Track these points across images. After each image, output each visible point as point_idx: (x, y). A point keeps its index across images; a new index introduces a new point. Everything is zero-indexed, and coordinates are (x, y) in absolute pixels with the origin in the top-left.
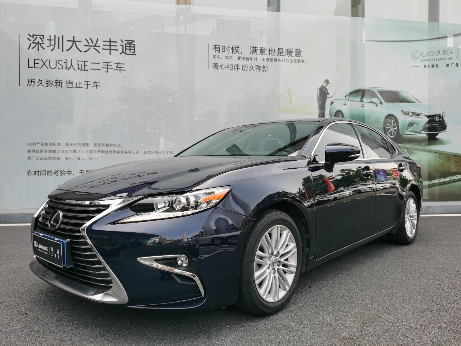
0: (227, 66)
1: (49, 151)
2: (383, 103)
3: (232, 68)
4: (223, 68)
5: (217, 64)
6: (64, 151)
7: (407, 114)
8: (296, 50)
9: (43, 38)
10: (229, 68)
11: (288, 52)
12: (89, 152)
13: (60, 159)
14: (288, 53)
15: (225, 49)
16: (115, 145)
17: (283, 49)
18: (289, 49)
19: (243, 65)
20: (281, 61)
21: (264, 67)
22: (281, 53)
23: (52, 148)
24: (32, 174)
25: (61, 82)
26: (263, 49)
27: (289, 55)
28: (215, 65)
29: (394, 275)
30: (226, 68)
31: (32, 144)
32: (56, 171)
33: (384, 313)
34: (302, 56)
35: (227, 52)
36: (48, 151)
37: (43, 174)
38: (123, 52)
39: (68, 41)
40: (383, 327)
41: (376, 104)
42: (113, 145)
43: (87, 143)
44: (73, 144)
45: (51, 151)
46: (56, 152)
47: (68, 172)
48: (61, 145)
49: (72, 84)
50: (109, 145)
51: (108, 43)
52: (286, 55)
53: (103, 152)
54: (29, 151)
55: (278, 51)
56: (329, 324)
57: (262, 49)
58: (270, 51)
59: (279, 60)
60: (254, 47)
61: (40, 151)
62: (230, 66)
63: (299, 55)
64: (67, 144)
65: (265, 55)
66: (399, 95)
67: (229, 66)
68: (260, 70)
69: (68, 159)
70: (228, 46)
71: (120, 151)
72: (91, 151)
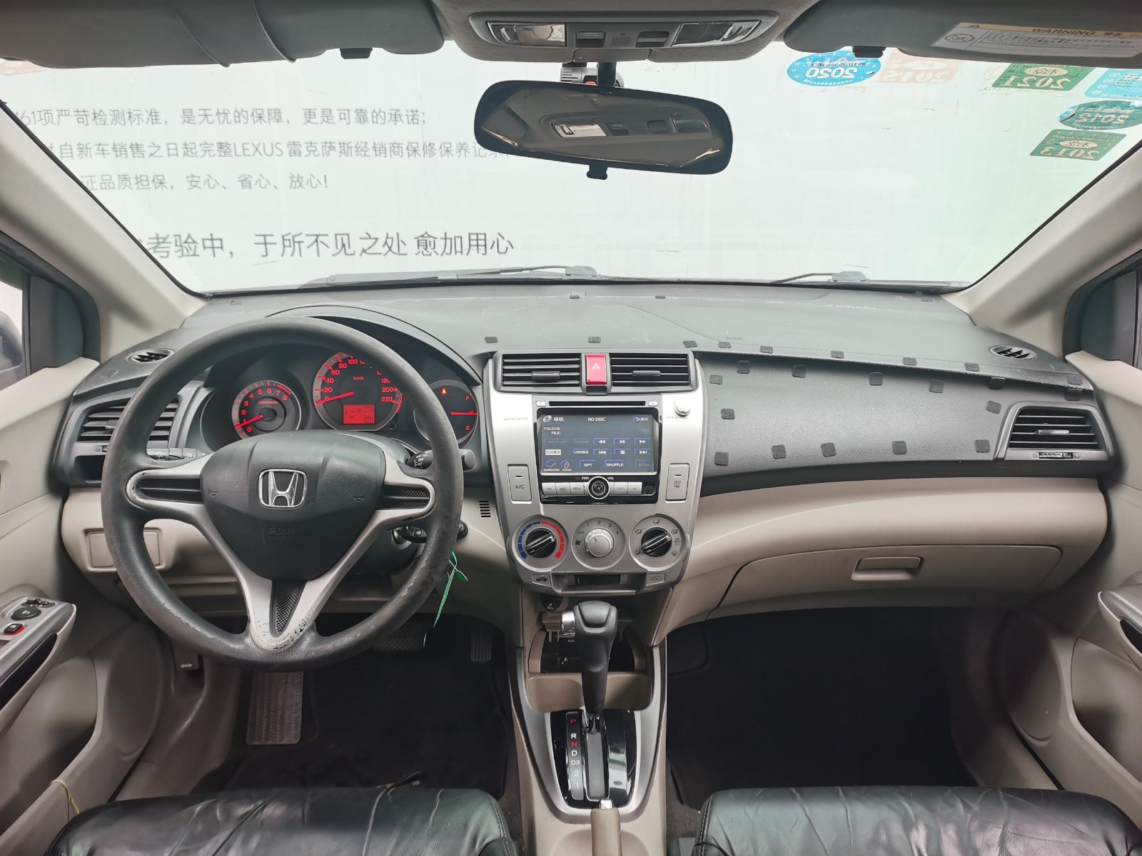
1: (114, 148)
6: (181, 152)
12: (286, 151)
13: (168, 183)
16: (396, 117)
23: (127, 133)
31: (38, 115)
32: (157, 238)
36: (109, 148)
42: (388, 117)
43: (273, 107)
44: (214, 112)
45: (123, 146)
46: (147, 154)
47: (208, 243)
48: (162, 118)
50: (369, 116)
53: (345, 148)
64: (188, 116)
69: (199, 185)
71: (421, 147)
72: (294, 144)
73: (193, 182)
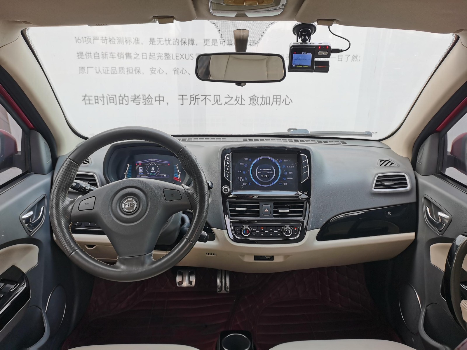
1: (118, 55)
6: (148, 57)
13: (141, 71)
23: (124, 48)
24: (91, 102)
31: (84, 39)
32: (135, 96)
36: (116, 55)
37: (111, 101)
43: (191, 38)
44: (164, 39)
45: (122, 54)
46: (133, 58)
47: (157, 99)
48: (140, 42)
61: (101, 56)
64: (152, 41)
69: (156, 72)
73: (153, 71)
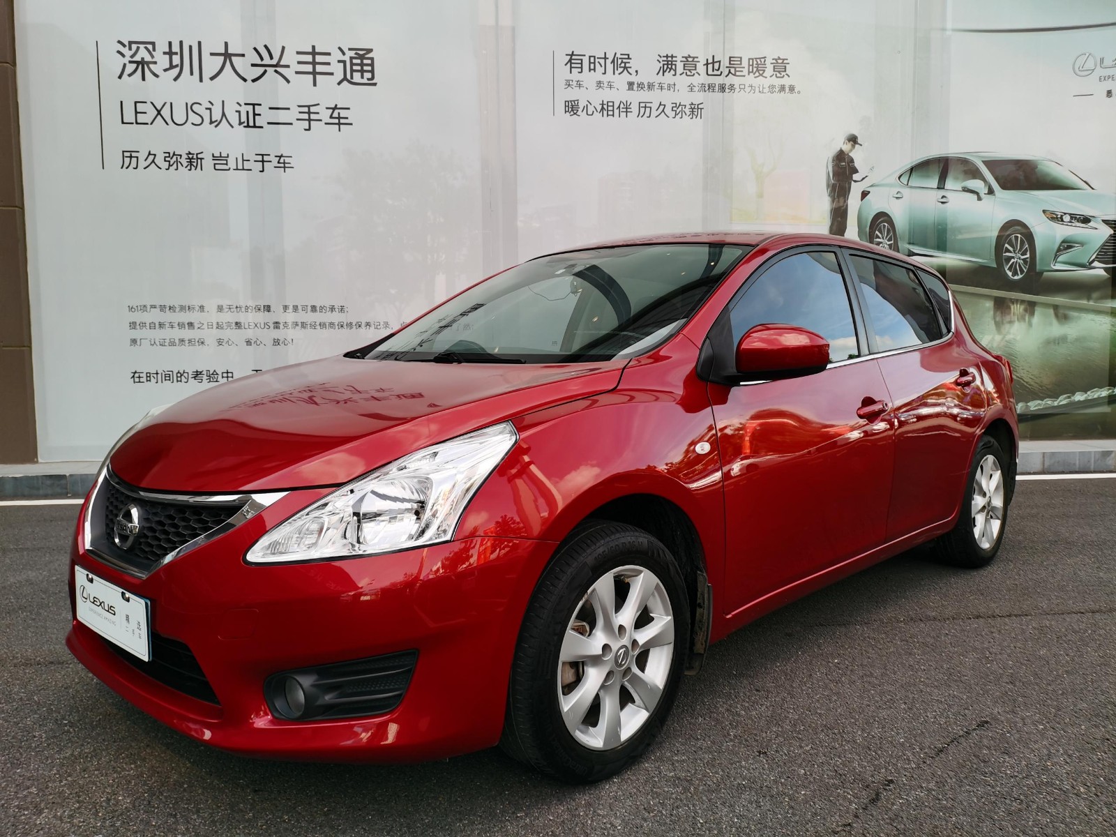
0: (599, 108)
1: (178, 324)
2: (996, 192)
3: (613, 111)
4: (590, 113)
5: (576, 102)
6: (215, 326)
7: (1057, 218)
8: (774, 61)
9: (154, 50)
10: (605, 113)
11: (755, 66)
12: (272, 326)
13: (206, 343)
14: (755, 69)
15: (594, 63)
16: (332, 309)
17: (741, 58)
18: (756, 58)
19: (640, 103)
20: (737, 90)
21: (693, 106)
22: (737, 69)
23: (185, 317)
24: (141, 380)
25: (199, 156)
26: (690, 59)
27: (757, 74)
28: (570, 104)
29: (1018, 644)
30: (599, 111)
31: (139, 309)
32: (197, 372)
33: (995, 750)
34: (789, 76)
35: (600, 70)
36: (176, 325)
37: (167, 378)
38: (345, 79)
39: (212, 54)
40: (993, 788)
41: (977, 194)
42: (328, 309)
43: (267, 304)
44: (235, 307)
45: (183, 324)
46: (196, 328)
47: (225, 375)
48: (206, 309)
49: (227, 160)
50: (318, 309)
51: (309, 58)
52: (749, 74)
53: (304, 325)
54: (133, 325)
55: (728, 65)
56: (857, 776)
57: (688, 61)
58: (707, 64)
59: (732, 87)
60: (667, 56)
61: (157, 326)
62: (608, 106)
63: (783, 73)
64: (220, 309)
65: (696, 75)
66: (1036, 170)
67: (605, 107)
68: (683, 113)
69: (223, 344)
70: (603, 56)
71: (345, 325)
72: (277, 323)
73: (220, 342)
